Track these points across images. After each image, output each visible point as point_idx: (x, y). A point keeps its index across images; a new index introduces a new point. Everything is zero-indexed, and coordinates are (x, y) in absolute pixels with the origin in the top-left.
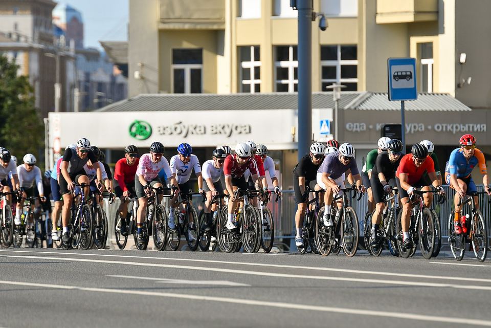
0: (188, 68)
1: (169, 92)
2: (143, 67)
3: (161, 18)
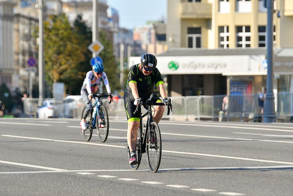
0: (194, 36)
1: (185, 47)
2: (173, 35)
3: (183, 12)
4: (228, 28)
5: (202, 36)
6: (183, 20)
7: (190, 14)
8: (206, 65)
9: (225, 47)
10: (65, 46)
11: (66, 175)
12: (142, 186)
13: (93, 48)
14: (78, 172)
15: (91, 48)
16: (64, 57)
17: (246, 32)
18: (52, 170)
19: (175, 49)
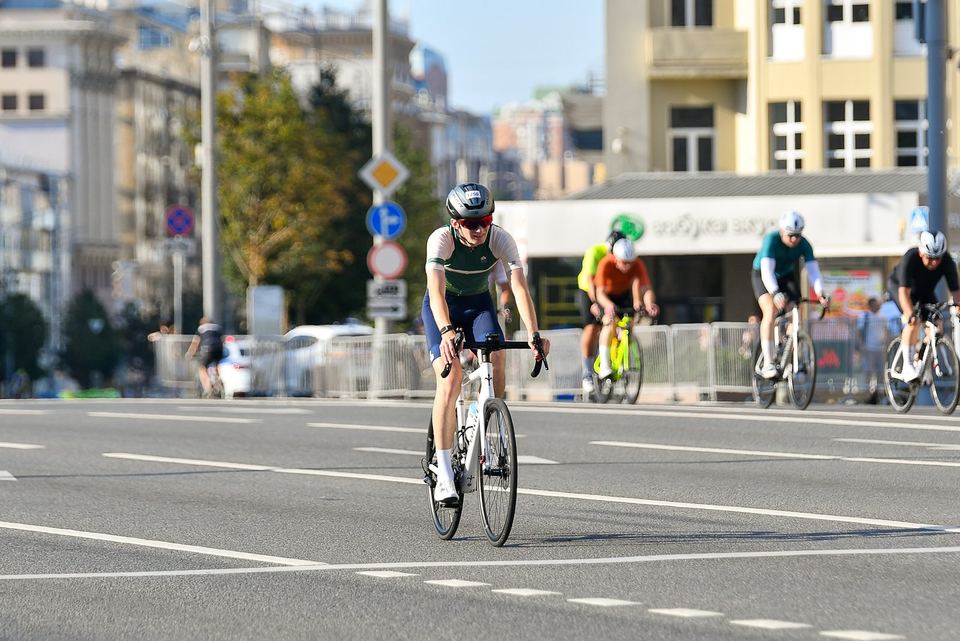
0: (693, 135)
1: (664, 169)
2: (627, 133)
3: (654, 60)
4: (798, 106)
5: (718, 133)
6: (657, 85)
7: (680, 63)
8: (731, 227)
9: (791, 166)
10: (284, 169)
11: (325, 580)
12: (572, 613)
13: (375, 174)
14: (362, 570)
15: (367, 174)
16: (280, 205)
17: (855, 119)
18: (279, 565)
19: (631, 175)
